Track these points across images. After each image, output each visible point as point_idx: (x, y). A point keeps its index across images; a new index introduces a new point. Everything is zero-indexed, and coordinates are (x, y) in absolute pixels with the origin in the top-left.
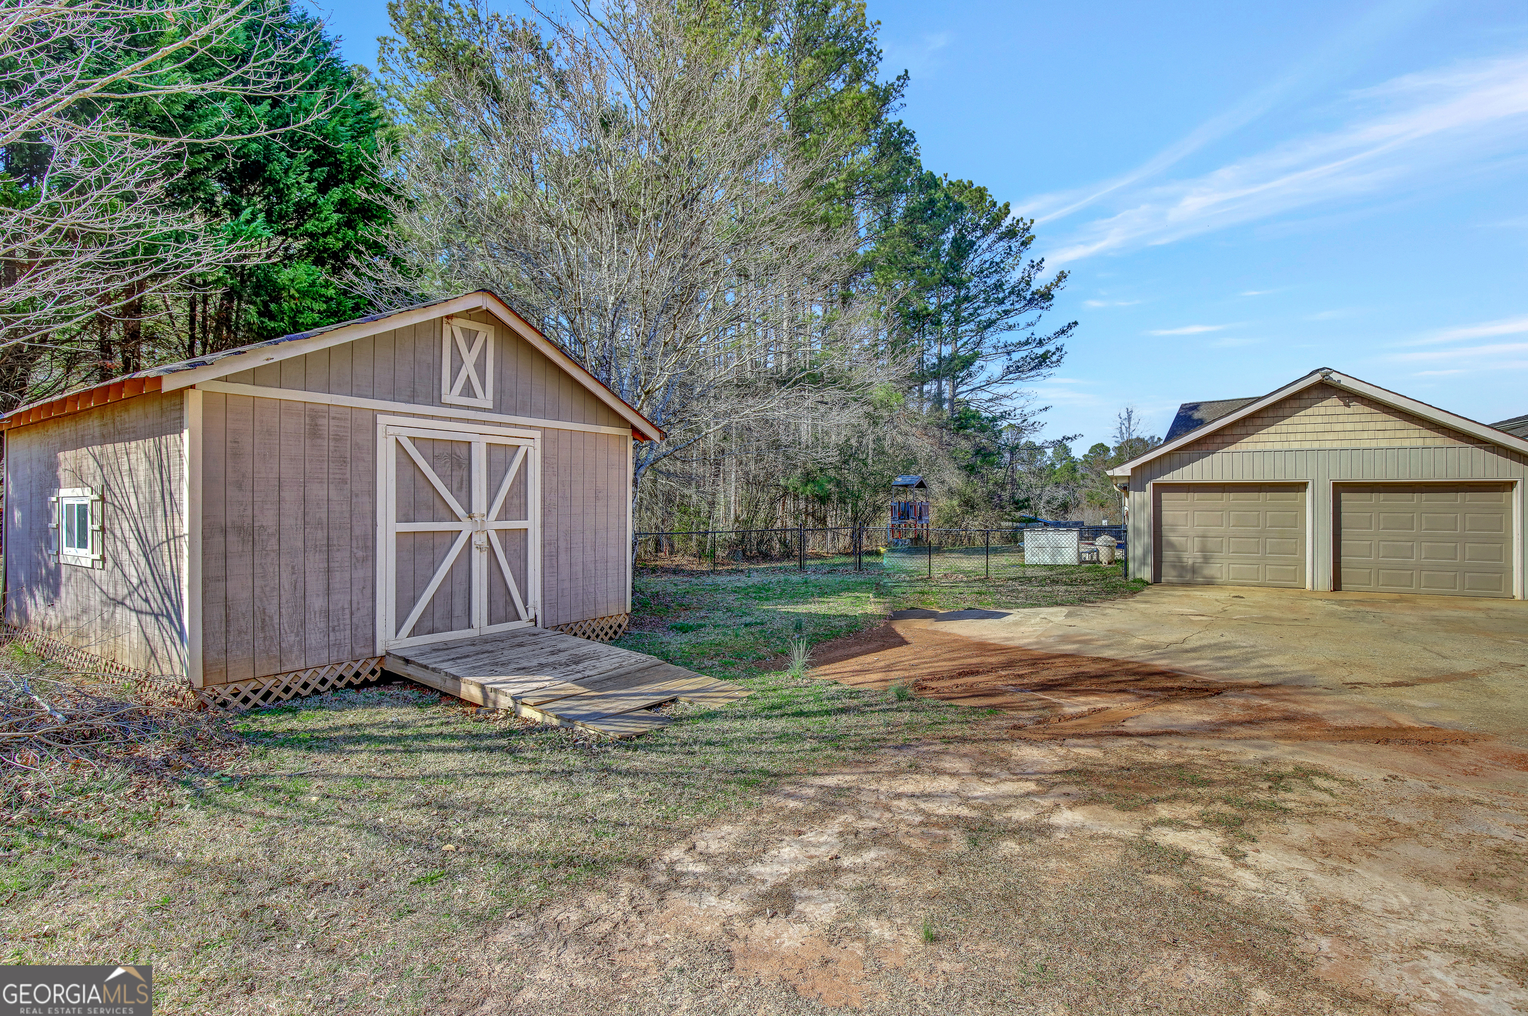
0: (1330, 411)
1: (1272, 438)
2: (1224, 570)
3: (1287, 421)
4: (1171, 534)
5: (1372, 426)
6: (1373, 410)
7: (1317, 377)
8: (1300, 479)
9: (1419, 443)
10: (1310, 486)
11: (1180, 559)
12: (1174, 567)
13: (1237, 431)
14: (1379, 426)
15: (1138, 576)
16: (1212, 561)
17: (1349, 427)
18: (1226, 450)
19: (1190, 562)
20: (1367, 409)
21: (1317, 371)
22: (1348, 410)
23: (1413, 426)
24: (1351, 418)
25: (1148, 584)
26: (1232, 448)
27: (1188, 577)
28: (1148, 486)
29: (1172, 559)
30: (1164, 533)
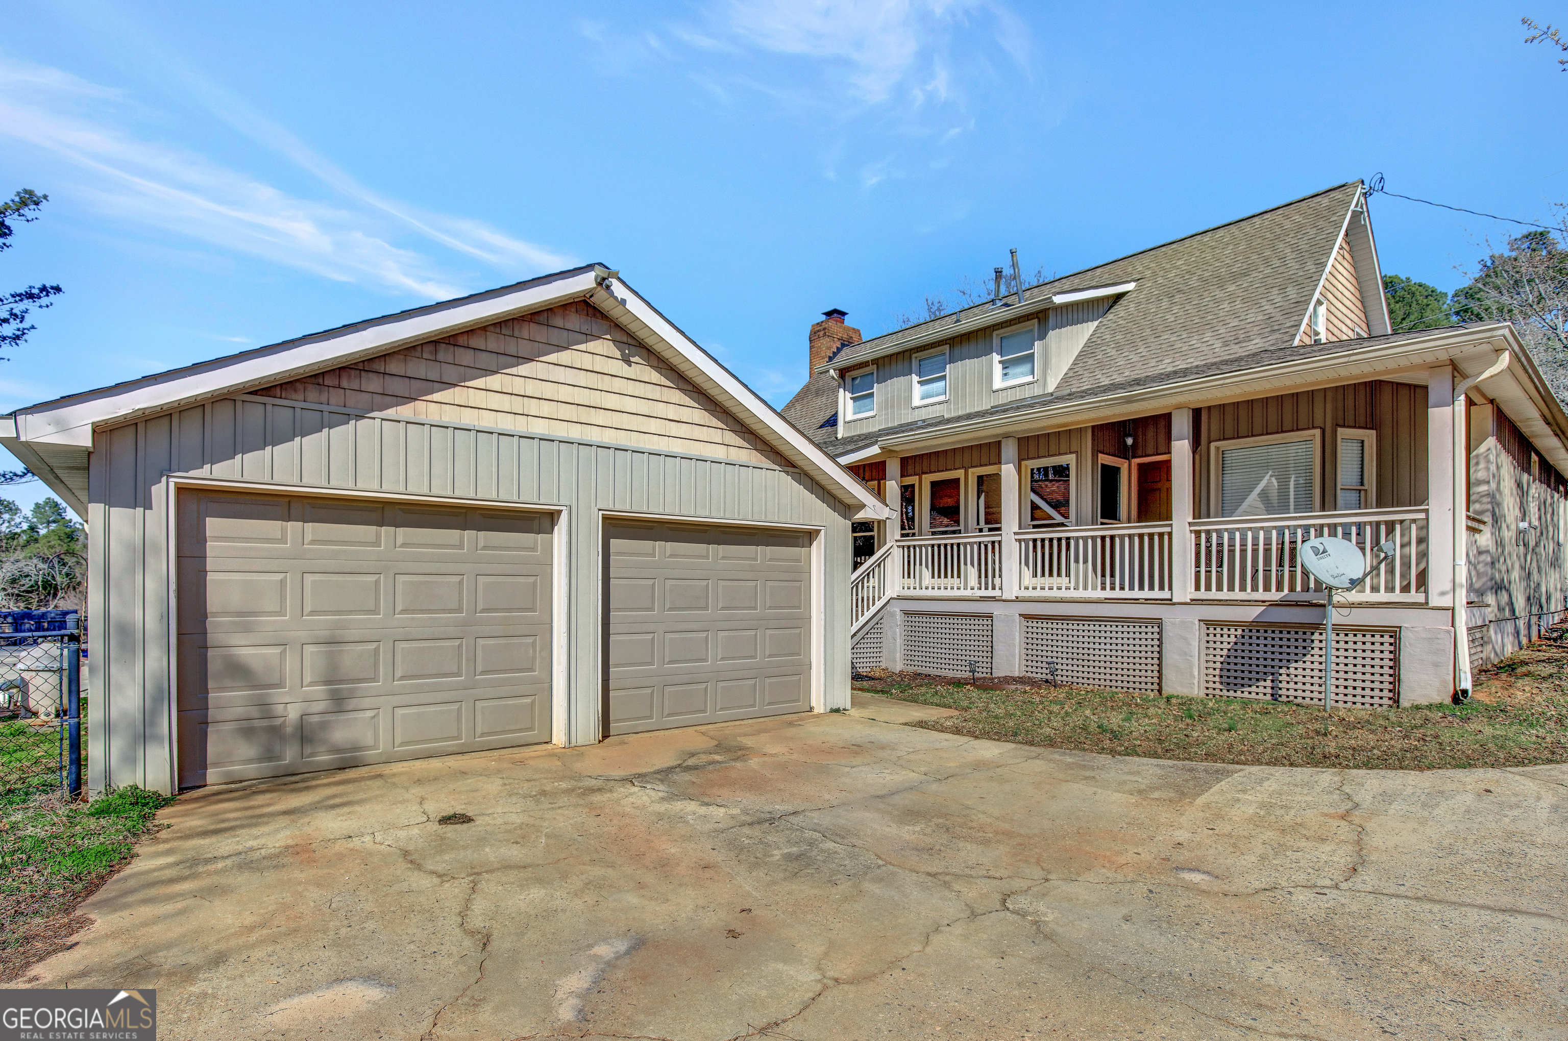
0: (600, 364)
1: (495, 401)
2: (383, 723)
3: (523, 369)
4: (237, 639)
5: (660, 409)
6: (664, 381)
7: (586, 282)
8: (546, 502)
9: (719, 453)
10: (564, 518)
11: (265, 708)
12: (247, 732)
13: (418, 368)
14: (671, 412)
15: (123, 781)
16: (352, 704)
17: (631, 405)
18: (391, 413)
19: (293, 713)
20: (655, 376)
21: (589, 267)
22: (626, 370)
23: (715, 422)
24: (631, 388)
25: (160, 802)
26: (405, 411)
27: (289, 755)
28: (158, 491)
29: (239, 711)
30: (213, 636)
